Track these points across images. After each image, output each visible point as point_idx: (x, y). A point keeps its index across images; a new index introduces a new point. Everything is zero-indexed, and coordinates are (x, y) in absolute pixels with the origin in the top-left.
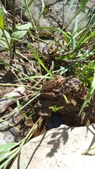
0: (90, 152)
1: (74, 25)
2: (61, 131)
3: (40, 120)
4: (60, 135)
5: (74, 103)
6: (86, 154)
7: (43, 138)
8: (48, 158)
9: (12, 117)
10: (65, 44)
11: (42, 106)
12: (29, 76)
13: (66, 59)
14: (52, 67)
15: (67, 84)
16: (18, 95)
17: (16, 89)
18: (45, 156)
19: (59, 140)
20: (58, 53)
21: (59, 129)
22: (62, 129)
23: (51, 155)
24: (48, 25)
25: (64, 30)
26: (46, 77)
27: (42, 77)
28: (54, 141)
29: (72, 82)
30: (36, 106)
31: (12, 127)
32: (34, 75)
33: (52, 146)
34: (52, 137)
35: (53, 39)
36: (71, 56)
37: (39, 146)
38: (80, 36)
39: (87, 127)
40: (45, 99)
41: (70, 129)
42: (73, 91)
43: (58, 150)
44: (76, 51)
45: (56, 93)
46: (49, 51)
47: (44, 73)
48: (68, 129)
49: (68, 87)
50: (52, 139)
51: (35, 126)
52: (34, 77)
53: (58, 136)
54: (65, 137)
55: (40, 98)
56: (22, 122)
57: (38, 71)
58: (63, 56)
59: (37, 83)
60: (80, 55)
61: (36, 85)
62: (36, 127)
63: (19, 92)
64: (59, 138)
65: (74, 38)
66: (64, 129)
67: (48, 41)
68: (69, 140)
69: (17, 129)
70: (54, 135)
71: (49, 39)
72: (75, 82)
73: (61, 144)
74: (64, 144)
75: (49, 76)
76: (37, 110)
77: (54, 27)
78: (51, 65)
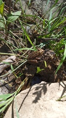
0: (62, 99)
1: (49, 15)
2: (42, 86)
3: (26, 79)
4: (41, 88)
5: (50, 67)
6: (59, 101)
7: (30, 90)
8: (34, 104)
10: (44, 27)
11: (28, 69)
12: (19, 48)
13: (44, 38)
14: (35, 43)
15: (45, 54)
17: (9, 58)
18: (31, 102)
20: (38, 33)
21: (41, 85)
23: (35, 101)
24: (32, 14)
25: (43, 18)
26: (31, 49)
27: (28, 49)
28: (37, 92)
29: (49, 53)
30: (23, 69)
31: (7, 84)
32: (22, 47)
33: (36, 96)
34: (36, 90)
35: (35, 24)
36: (48, 36)
37: (27, 96)
38: (54, 22)
40: (29, 65)
41: (48, 85)
42: (50, 59)
43: (40, 98)
44: (51, 32)
45: (38, 60)
46: (32, 32)
48: (46, 84)
49: (46, 56)
50: (36, 91)
51: (23, 83)
52: (22, 49)
53: (40, 89)
54: (45, 90)
55: (27, 64)
56: (14, 81)
57: (25, 45)
58: (43, 36)
59: (24, 53)
60: (53, 35)
61: (24, 55)
64: (41, 90)
65: (50, 23)
66: (44, 84)
67: (31, 25)
68: (47, 92)
69: (10, 85)
70: (37, 88)
71: (32, 24)
72: (51, 53)
74: (44, 94)
75: (33, 48)
76: (25, 72)
77: (36, 15)
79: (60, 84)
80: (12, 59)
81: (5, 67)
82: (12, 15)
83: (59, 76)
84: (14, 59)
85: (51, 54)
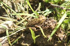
11: (25, 38)
12: (17, 13)
17: (5, 22)
26: (32, 15)
27: (29, 15)
30: (20, 37)
32: (21, 12)
42: (50, 28)
45: (37, 28)
47: (30, 12)
52: (21, 14)
57: (26, 10)
61: (22, 21)
75: (34, 15)
76: (21, 40)
80: (7, 25)
84: (10, 25)
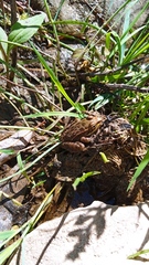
1: (123, 20)
2: (94, 213)
3: (58, 188)
4: (91, 220)
5: (118, 161)
6: (136, 258)
7: (62, 224)
8: (69, 262)
9: (10, 181)
10: (107, 53)
11: (62, 165)
13: (106, 81)
14: (82, 95)
15: (106, 130)
16: (21, 143)
18: (64, 257)
19: (88, 230)
20: (92, 69)
21: (90, 210)
22: (95, 209)
23: (73, 256)
24: (77, 17)
25: (106, 28)
28: (80, 230)
29: (115, 125)
30: (50, 164)
31: (8, 199)
33: (76, 240)
34: (77, 223)
35: (85, 43)
36: (116, 77)
37: (54, 237)
38: (134, 39)
39: (140, 206)
40: (67, 153)
41: (109, 211)
42: (118, 141)
43: (86, 247)
44: (125, 66)
46: (76, 65)
48: (105, 209)
49: (108, 134)
50: (77, 228)
51: (49, 198)
53: (87, 223)
54: (100, 224)
55: (59, 150)
56: (26, 191)
58: (102, 77)
59: (55, 122)
60: (131, 74)
62: (50, 200)
63: (22, 139)
64: (90, 226)
65: (122, 43)
66: (99, 209)
67: (74, 47)
68: (106, 231)
69: (17, 202)
70: (81, 220)
71: (77, 43)
72: (121, 125)
73: (93, 237)
74: (98, 237)
76: (53, 170)
77: (88, 20)
78: (80, 90)
79: (141, 210)
81: (4, 159)
82: (19, 26)
83: (142, 182)
85: (121, 128)
